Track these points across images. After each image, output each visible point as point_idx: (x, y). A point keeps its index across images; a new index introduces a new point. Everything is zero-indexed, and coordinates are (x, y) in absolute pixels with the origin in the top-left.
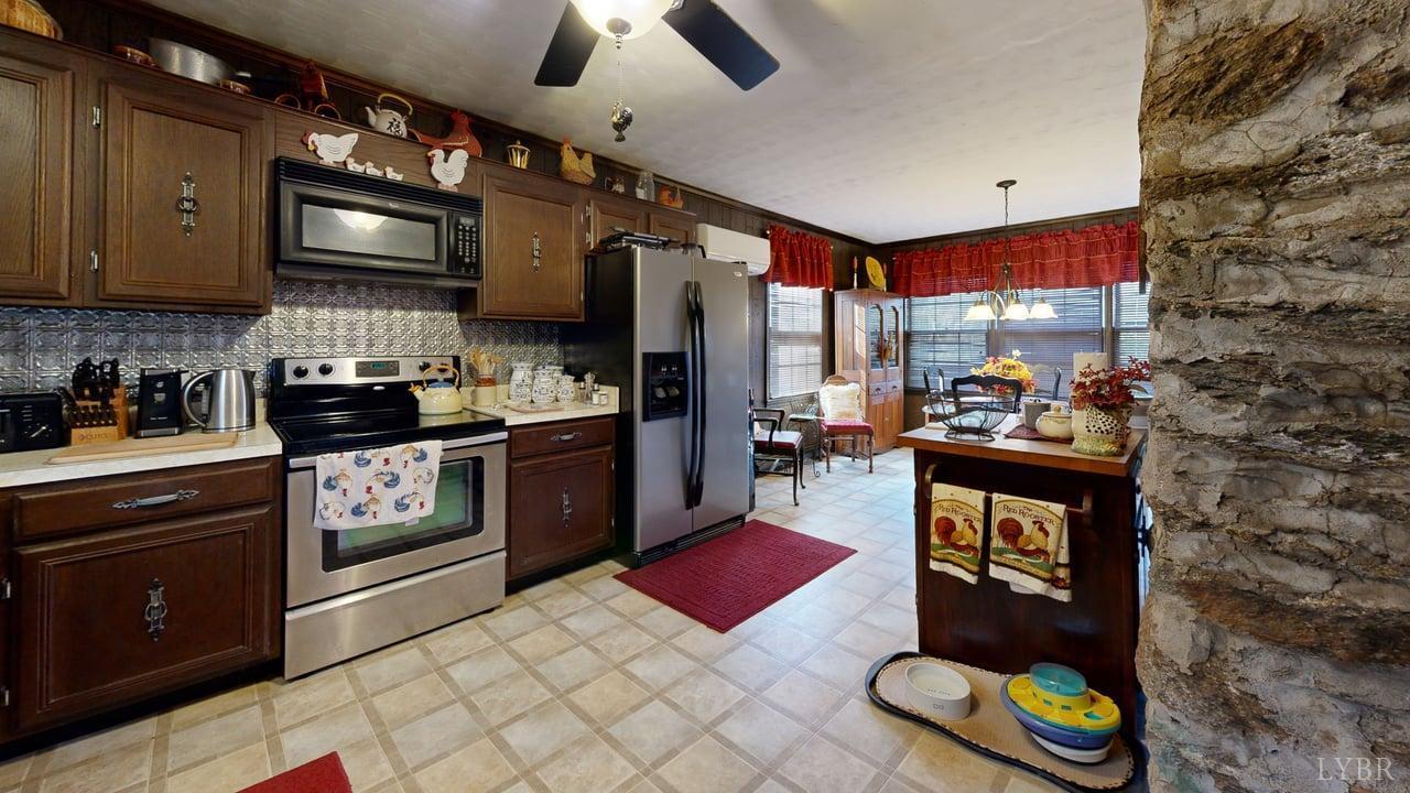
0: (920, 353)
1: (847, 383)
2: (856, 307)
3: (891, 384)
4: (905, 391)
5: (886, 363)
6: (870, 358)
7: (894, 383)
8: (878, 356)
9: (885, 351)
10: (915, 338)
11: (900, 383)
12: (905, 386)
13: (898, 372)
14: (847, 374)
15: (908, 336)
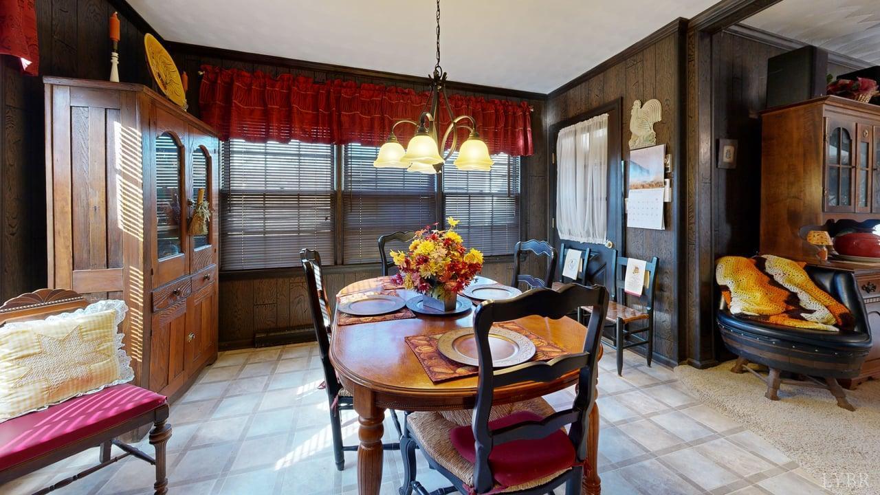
0: (243, 219)
1: (84, 304)
2: (117, 127)
3: (197, 276)
4: (221, 276)
5: (189, 241)
6: (154, 236)
7: (202, 272)
8: (172, 233)
9: (189, 221)
10: (235, 200)
11: (213, 268)
12: (220, 270)
13: (211, 253)
14: (85, 281)
15: (225, 196)
